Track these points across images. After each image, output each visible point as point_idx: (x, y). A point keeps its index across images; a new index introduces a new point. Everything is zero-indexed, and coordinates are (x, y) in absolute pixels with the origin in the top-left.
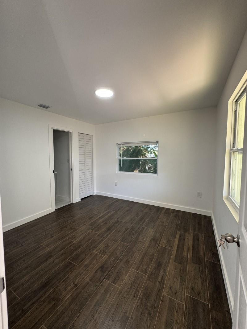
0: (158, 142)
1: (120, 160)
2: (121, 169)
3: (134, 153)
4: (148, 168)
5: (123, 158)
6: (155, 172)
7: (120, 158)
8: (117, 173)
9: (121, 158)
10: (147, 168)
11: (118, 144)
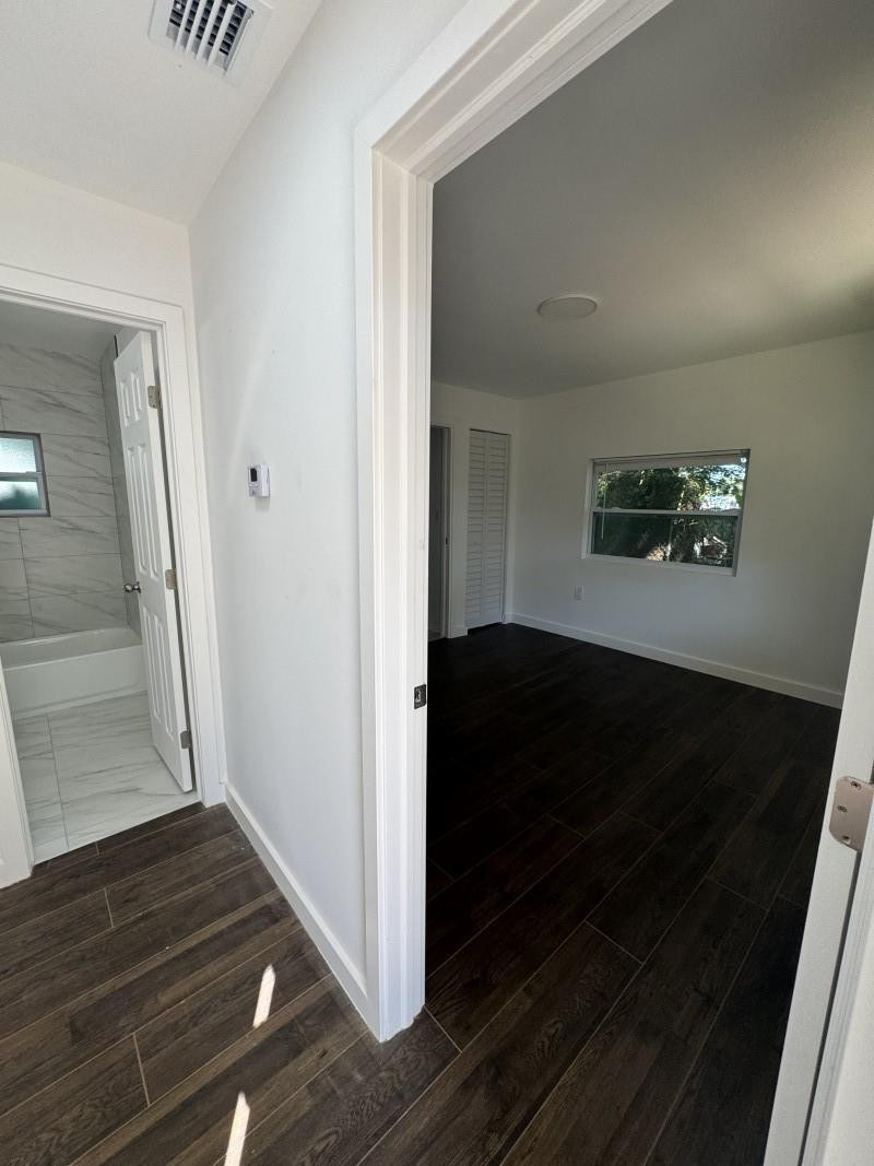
0: (747, 453)
1: (597, 517)
2: (598, 548)
3: (648, 493)
4: (703, 548)
5: (608, 511)
6: (729, 562)
7: (599, 509)
8: (583, 557)
9: (604, 510)
10: (697, 549)
11: (595, 464)
